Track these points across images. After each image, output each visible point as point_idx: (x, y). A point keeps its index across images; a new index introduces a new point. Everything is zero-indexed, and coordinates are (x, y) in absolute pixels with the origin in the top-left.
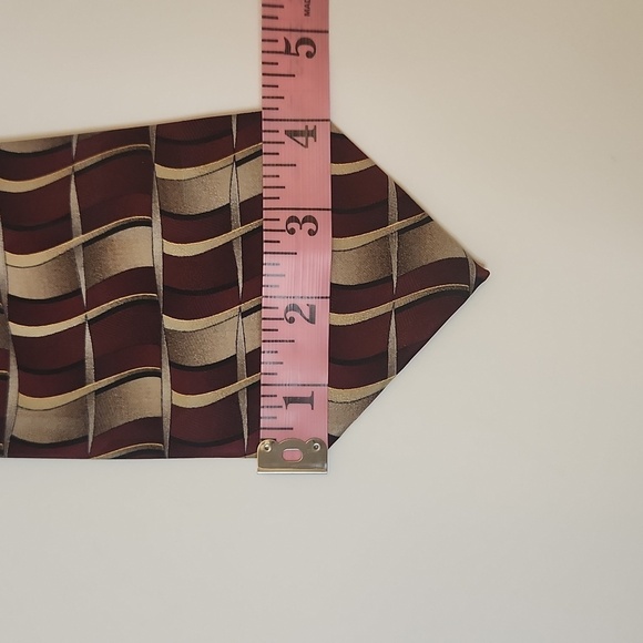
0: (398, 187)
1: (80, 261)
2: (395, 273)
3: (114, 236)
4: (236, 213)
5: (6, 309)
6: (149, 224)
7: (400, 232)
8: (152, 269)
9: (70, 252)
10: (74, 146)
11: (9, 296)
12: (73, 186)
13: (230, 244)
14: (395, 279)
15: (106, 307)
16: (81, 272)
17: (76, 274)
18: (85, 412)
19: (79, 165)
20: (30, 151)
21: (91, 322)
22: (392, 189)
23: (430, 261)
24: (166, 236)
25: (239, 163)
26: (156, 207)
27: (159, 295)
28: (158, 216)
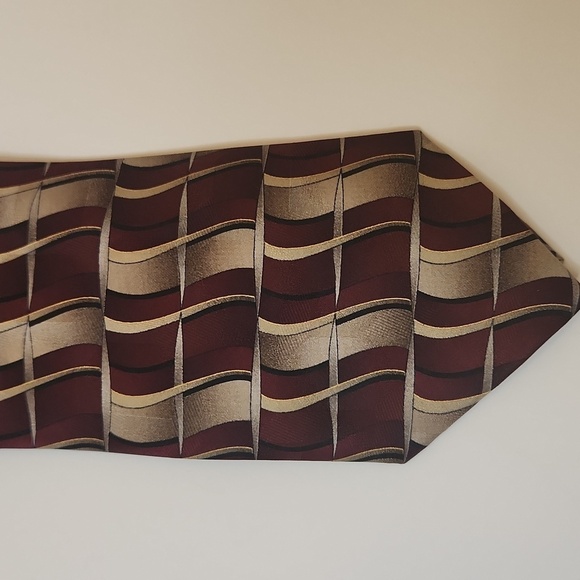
0: (503, 204)
1: (182, 260)
2: (496, 289)
3: (217, 237)
4: (339, 221)
5: (103, 304)
6: (252, 226)
7: (504, 248)
8: (252, 271)
9: (174, 251)
10: (192, 161)
11: (107, 290)
12: (185, 192)
13: (330, 252)
14: (495, 295)
15: (203, 306)
16: (182, 270)
17: (177, 271)
18: (174, 412)
19: (193, 176)
20: (152, 165)
21: (185, 321)
22: (496, 206)
23: (532, 279)
24: (268, 239)
25: (345, 175)
26: (261, 211)
27: (257, 298)
28: (262, 220)
